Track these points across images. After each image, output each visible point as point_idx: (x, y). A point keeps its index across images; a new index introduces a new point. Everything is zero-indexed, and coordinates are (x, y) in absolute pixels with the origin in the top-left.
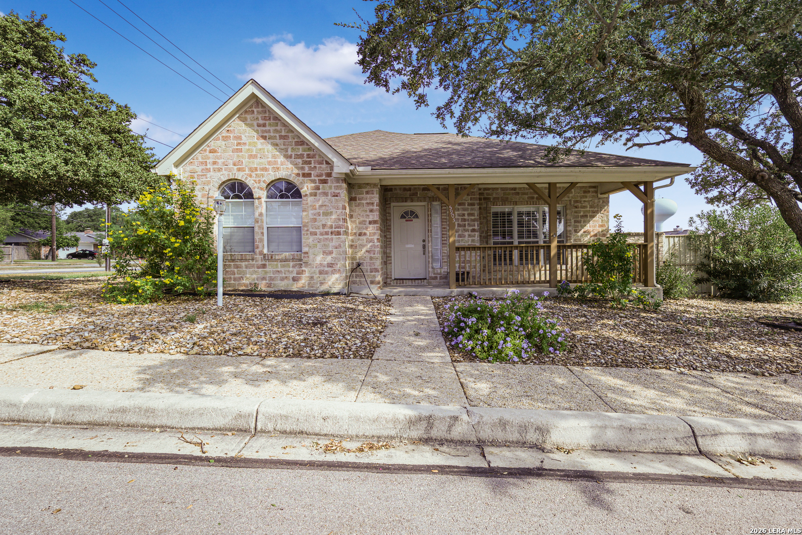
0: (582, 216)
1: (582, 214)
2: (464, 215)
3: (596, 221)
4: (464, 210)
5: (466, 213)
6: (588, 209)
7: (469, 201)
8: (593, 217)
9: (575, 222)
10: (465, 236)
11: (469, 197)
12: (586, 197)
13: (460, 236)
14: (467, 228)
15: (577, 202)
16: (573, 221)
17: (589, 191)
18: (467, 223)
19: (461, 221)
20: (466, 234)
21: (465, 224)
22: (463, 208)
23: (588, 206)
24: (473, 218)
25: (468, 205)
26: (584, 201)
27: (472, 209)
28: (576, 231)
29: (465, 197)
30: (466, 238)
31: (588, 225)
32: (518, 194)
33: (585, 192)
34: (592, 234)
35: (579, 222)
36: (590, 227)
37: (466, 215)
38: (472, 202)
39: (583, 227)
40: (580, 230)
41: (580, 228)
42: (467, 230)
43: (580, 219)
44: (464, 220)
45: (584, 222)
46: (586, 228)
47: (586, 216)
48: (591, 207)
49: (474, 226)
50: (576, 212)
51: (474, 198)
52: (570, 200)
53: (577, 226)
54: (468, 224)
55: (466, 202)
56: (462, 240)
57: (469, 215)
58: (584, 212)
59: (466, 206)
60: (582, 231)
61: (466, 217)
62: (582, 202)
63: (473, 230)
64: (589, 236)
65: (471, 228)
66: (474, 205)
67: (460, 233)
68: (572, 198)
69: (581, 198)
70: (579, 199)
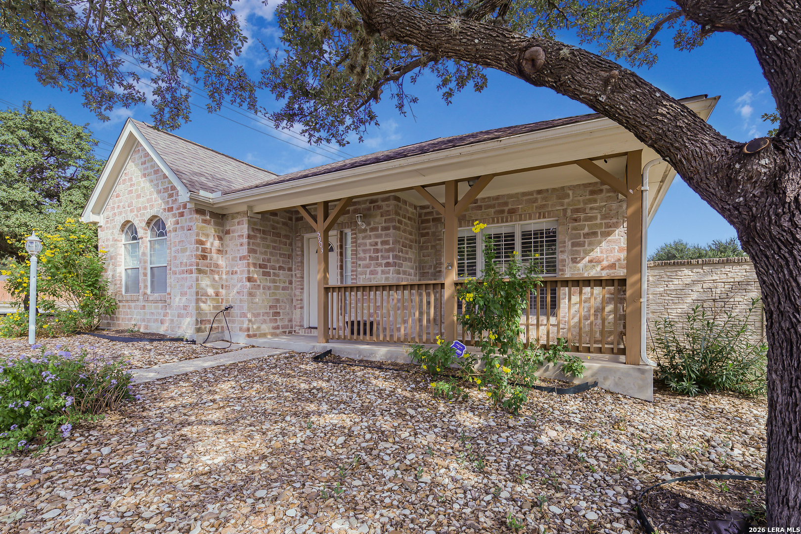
0: (586, 235)
1: (586, 230)
2: (376, 244)
3: (615, 242)
4: (377, 236)
5: (379, 240)
6: (599, 221)
7: (384, 225)
8: (609, 234)
9: (573, 245)
10: (377, 274)
11: (384, 218)
12: (595, 201)
13: (372, 273)
14: (380, 261)
15: (577, 211)
16: (569, 244)
17: (601, 191)
18: (380, 254)
19: (374, 253)
20: (379, 269)
21: (378, 256)
22: (375, 235)
23: (599, 216)
24: (387, 247)
25: (382, 230)
26: (591, 209)
27: (387, 235)
28: (574, 261)
29: (378, 219)
30: (379, 275)
31: (598, 249)
32: (480, 208)
33: (592, 193)
34: (605, 263)
35: (582, 245)
36: (602, 252)
37: (379, 244)
38: (387, 224)
39: (587, 253)
40: (583, 258)
41: (582, 255)
42: (380, 265)
43: (582, 239)
44: (377, 251)
45: (590, 244)
46: (593, 255)
47: (595, 234)
48: (604, 217)
49: (389, 258)
50: (575, 229)
51: (389, 219)
52: (565, 210)
53: (578, 252)
54: (382, 256)
55: (380, 226)
56: (374, 278)
57: (383, 243)
58: (590, 227)
59: (380, 232)
60: (587, 259)
61: (379, 247)
62: (587, 211)
63: (388, 265)
64: (599, 268)
65: (385, 261)
66: (389, 230)
67: (372, 268)
68: (569, 204)
69: (585, 203)
70: (581, 206)
